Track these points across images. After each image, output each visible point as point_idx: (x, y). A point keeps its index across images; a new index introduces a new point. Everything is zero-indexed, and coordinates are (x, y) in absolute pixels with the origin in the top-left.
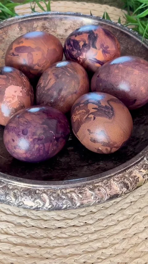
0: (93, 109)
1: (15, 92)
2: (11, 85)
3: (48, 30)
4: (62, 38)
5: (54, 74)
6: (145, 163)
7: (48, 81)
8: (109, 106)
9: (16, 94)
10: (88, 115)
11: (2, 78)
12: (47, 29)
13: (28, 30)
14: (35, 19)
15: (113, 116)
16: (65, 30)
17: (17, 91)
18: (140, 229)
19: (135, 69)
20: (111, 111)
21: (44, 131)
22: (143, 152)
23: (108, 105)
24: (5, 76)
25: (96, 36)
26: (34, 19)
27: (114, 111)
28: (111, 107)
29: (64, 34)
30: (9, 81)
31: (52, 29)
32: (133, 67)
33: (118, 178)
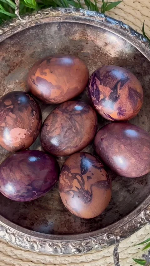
0: (76, 188)
1: (19, 134)
2: (17, 127)
3: (88, 38)
4: (99, 51)
5: (61, 124)
6: (103, 239)
7: (54, 128)
8: (90, 192)
9: (20, 137)
10: (70, 190)
11: (11, 117)
12: (86, 36)
13: (67, 32)
14: (78, 23)
15: (89, 202)
16: (104, 44)
17: (21, 134)
18: (88, 259)
19: (134, 157)
20: (90, 197)
21: (27, 191)
22: (106, 229)
23: (89, 190)
24: (15, 116)
25: (117, 96)
26: (76, 23)
27: (92, 198)
28: (92, 193)
29: (103, 47)
30: (17, 123)
31: (92, 37)
32: (132, 155)
33: (75, 244)
